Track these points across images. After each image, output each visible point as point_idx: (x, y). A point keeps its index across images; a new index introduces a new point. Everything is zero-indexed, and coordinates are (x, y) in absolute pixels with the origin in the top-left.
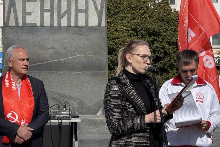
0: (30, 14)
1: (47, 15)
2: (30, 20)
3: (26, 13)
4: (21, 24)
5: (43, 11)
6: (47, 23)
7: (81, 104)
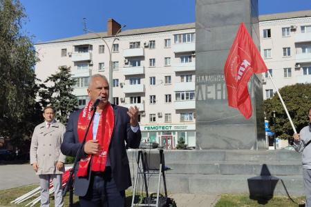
0: (209, 93)
1: (219, 93)
2: (210, 96)
3: (207, 93)
4: (205, 99)
5: (217, 91)
6: (219, 97)
7: (241, 143)
